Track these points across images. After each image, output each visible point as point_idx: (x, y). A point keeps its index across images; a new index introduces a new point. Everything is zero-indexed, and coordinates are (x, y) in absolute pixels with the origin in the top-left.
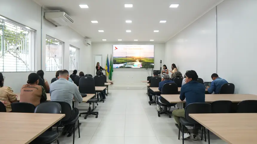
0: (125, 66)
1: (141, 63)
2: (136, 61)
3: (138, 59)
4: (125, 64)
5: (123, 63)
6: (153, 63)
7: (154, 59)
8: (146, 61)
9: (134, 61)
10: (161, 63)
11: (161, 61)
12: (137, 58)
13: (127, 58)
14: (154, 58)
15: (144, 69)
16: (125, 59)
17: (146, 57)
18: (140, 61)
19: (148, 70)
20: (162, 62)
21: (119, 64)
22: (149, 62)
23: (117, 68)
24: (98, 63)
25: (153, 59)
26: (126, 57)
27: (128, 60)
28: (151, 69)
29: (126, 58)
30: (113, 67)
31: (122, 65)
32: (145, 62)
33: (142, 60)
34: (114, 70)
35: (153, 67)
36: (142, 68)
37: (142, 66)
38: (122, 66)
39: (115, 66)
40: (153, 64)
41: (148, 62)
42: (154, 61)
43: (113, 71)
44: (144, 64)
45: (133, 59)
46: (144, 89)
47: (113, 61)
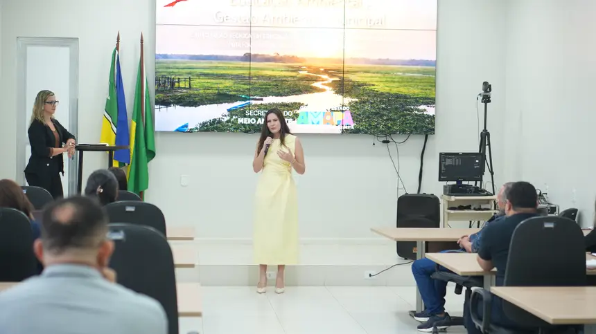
0: (241, 121)
1: (348, 100)
2: (315, 84)
3: (326, 71)
4: (238, 104)
5: (221, 97)
6: (430, 101)
7: (434, 73)
8: (381, 87)
9: (303, 86)
10: (486, 100)
11: (487, 87)
12: (322, 65)
13: (254, 64)
14: (435, 64)
15: (366, 141)
16: (241, 69)
17: (381, 62)
18: (342, 87)
19: (392, 145)
20: (493, 95)
21: (194, 104)
22: (403, 90)
23: (182, 130)
24: (45, 99)
25: (428, 74)
26: (248, 58)
27: (258, 77)
28: (416, 142)
29: (247, 64)
30: (157, 128)
31: (218, 111)
32: (377, 94)
33: (355, 78)
34: (159, 144)
35: (426, 128)
36: (356, 131)
37: (355, 118)
38: (217, 116)
39: (168, 118)
40: (430, 111)
41: (397, 96)
42: (433, 84)
43: (151, 154)
44: (367, 107)
45: (298, 69)
46: (375, 278)
47: (153, 88)
